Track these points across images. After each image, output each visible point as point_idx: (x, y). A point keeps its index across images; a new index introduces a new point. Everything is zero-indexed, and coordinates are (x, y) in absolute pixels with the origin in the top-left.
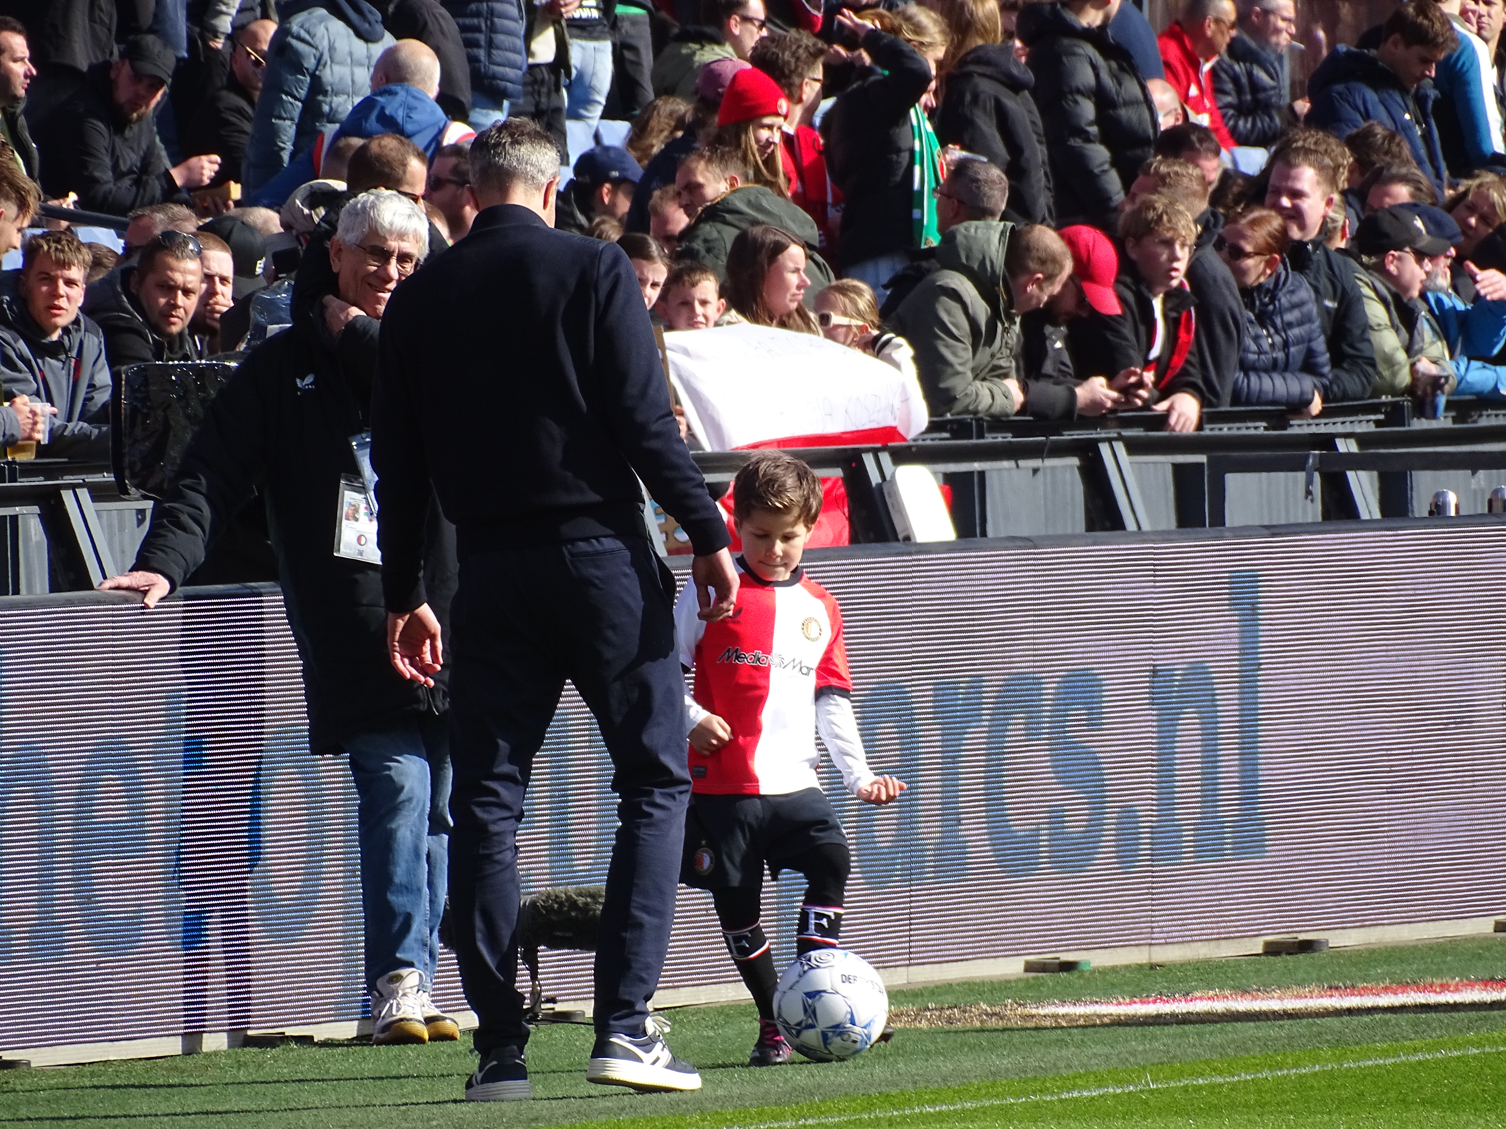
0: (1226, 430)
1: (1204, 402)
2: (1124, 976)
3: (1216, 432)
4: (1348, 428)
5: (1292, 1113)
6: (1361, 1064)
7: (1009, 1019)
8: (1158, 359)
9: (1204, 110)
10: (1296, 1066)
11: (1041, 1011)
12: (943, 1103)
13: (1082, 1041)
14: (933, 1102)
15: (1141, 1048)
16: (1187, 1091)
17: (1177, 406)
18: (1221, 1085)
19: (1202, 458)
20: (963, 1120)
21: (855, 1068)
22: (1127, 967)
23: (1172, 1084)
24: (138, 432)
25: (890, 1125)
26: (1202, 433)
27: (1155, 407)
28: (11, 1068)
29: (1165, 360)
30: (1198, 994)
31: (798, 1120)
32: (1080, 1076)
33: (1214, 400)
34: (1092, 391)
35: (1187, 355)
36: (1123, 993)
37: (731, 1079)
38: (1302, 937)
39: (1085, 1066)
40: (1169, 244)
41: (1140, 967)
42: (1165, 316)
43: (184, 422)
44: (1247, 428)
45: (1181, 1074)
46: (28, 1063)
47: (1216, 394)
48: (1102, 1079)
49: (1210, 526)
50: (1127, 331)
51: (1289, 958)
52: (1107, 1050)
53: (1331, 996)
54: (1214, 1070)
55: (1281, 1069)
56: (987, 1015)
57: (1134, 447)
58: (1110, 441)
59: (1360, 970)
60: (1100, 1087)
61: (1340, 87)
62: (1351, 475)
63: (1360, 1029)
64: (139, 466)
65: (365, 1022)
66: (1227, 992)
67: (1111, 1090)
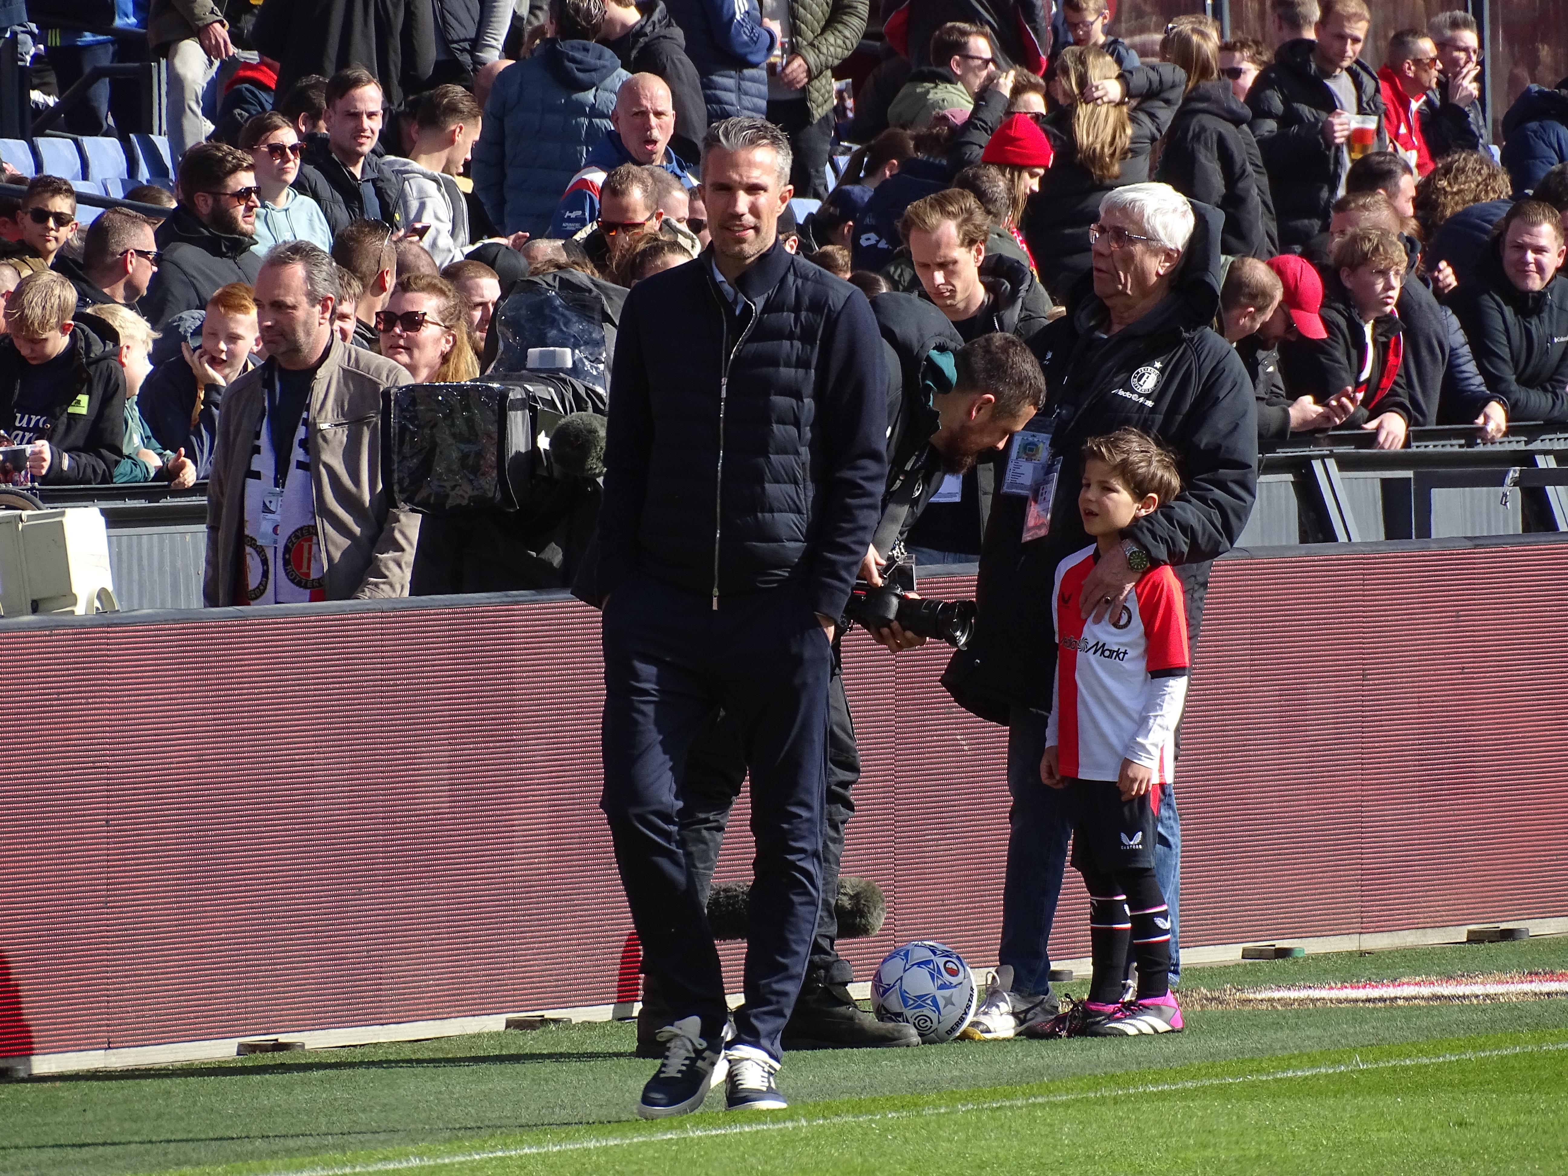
0: (1431, 447)
1: (1411, 421)
2: (1335, 963)
3: (1422, 449)
4: (1547, 446)
5: (1494, 1092)
6: (1559, 1046)
7: (1228, 1004)
8: (1368, 380)
9: (1413, 147)
10: (1499, 1048)
11: (1259, 996)
12: (1166, 1082)
13: (1296, 1024)
14: (1156, 1082)
15: (1352, 1030)
16: (1395, 1071)
17: (1385, 425)
18: (1426, 1066)
19: (1409, 474)
20: (1185, 1098)
21: (1082, 1050)
22: (1338, 954)
23: (1381, 1064)
24: (406, 449)
25: (1115, 1103)
26: (1409, 450)
27: (1365, 426)
28: (287, 1049)
29: (1374, 381)
30: (1405, 980)
31: (1028, 1099)
32: (1294, 1057)
33: (1420, 419)
34: (1303, 410)
35: (1396, 378)
36: (1335, 978)
37: (966, 1061)
38: (1504, 926)
39: (1297, 1047)
40: (1384, 273)
41: (1351, 954)
42: (1375, 341)
43: (450, 440)
44: (1452, 446)
45: (1390, 1055)
46: (303, 1045)
47: (1423, 414)
48: (1315, 1060)
49: (1417, 537)
50: (1339, 354)
51: (1490, 945)
52: (1319, 1032)
53: (1531, 982)
54: (1421, 1051)
55: (1484, 1051)
56: (1207, 999)
57: (1345, 464)
58: (1322, 458)
59: (1558, 957)
60: (1313, 1067)
61: (1534, 125)
62: (1549, 489)
63: (1558, 1012)
64: (407, 482)
65: (622, 1005)
66: (1433, 978)
67: (1323, 1070)
